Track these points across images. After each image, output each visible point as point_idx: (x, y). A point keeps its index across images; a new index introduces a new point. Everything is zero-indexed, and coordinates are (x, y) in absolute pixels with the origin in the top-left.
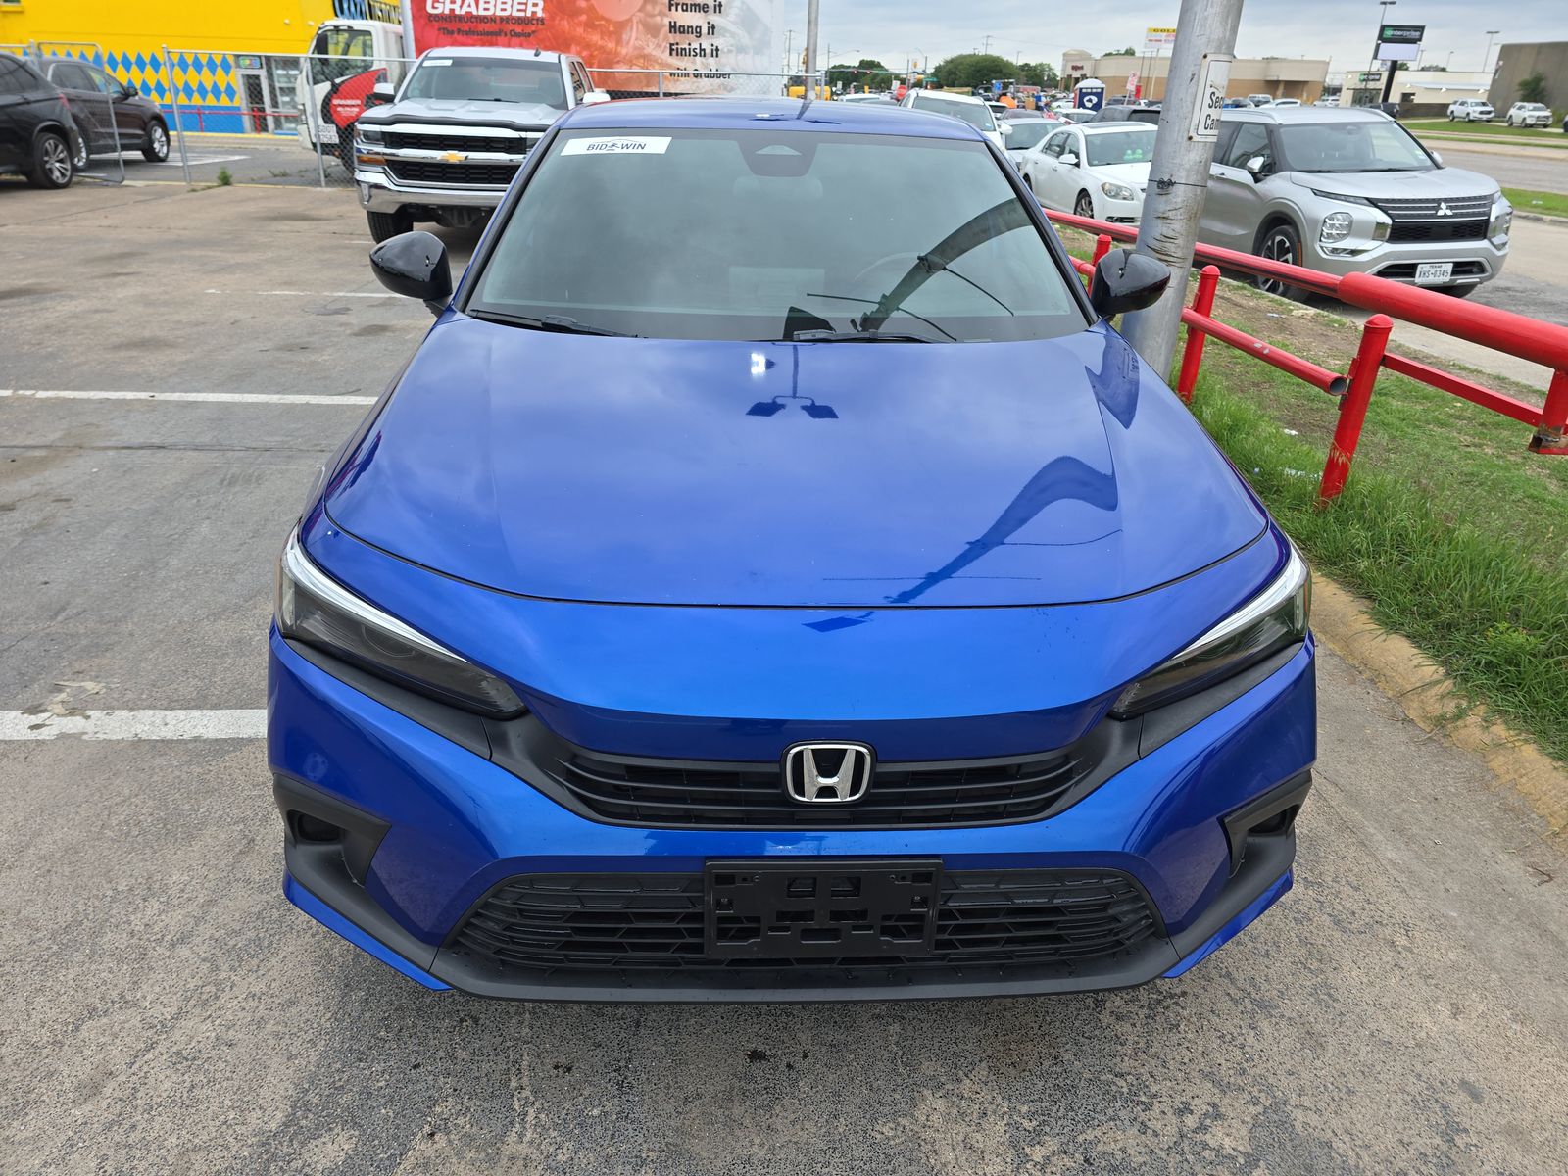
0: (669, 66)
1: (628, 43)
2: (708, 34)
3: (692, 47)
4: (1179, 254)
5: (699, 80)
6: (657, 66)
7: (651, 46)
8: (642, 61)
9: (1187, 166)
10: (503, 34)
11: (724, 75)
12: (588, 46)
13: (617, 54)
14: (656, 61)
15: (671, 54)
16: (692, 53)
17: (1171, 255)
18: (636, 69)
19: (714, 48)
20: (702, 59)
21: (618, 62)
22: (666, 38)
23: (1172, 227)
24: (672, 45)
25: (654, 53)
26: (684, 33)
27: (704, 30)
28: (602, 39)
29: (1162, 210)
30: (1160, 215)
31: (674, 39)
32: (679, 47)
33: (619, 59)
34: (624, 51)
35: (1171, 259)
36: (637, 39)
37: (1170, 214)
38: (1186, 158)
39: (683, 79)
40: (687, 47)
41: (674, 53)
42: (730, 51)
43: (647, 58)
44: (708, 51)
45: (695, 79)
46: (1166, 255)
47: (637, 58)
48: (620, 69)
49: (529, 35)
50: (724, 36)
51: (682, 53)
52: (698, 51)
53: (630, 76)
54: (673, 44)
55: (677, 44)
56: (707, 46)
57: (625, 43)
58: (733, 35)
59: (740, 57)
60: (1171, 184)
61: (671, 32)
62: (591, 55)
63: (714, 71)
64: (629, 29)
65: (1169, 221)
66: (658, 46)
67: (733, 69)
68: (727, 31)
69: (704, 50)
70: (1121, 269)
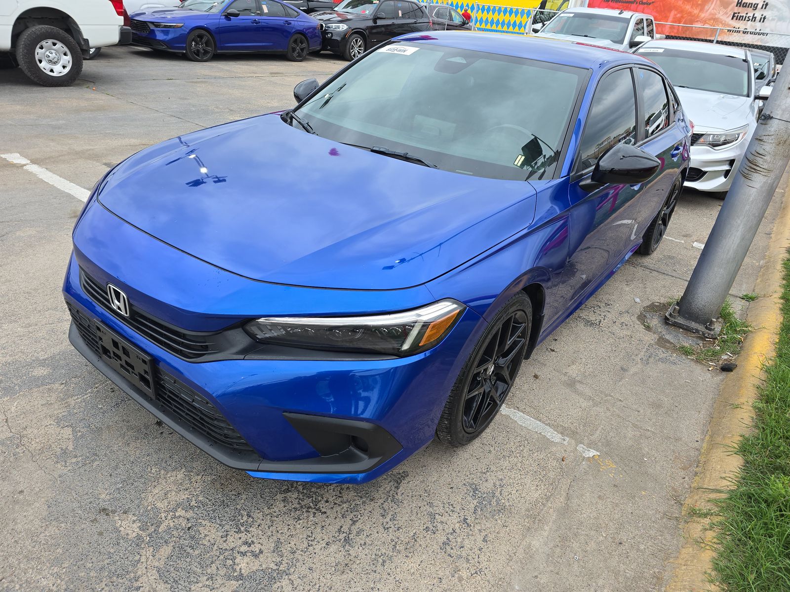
0: (729, 25)
1: (707, 11)
2: (762, 8)
3: (748, 15)
4: (765, 166)
5: (746, 35)
6: (720, 25)
7: (721, 13)
8: (712, 22)
9: (784, 107)
10: (635, 3)
11: (763, 34)
12: (682, 11)
13: (698, 16)
14: (721, 22)
15: (732, 19)
16: (747, 19)
17: (758, 166)
18: (707, 26)
19: (763, 17)
20: (753, 23)
21: (697, 21)
22: (733, 9)
23: (763, 147)
24: (734, 13)
25: (721, 18)
26: (745, 7)
27: (760, 6)
28: (692, 7)
29: (760, 134)
30: (758, 137)
31: (738, 10)
32: (739, 15)
33: (698, 19)
34: (703, 15)
35: (758, 169)
36: (713, 9)
37: (764, 138)
38: (784, 102)
39: (735, 34)
40: (745, 15)
41: (735, 18)
42: (773, 20)
43: (716, 20)
44: (758, 19)
45: (743, 35)
46: (756, 165)
47: (710, 20)
48: (698, 25)
49: (650, 4)
50: (772, 10)
51: (741, 18)
52: (751, 18)
53: (702, 29)
54: (736, 13)
55: (739, 13)
56: (758, 15)
57: (705, 11)
58: (779, 10)
59: (779, 23)
60: (769, 118)
61: (737, 6)
62: (682, 17)
63: (758, 31)
64: (711, 3)
65: (762, 143)
66: (726, 13)
67: (772, 31)
68: (775, 7)
69: (755, 18)
70: (623, 156)
